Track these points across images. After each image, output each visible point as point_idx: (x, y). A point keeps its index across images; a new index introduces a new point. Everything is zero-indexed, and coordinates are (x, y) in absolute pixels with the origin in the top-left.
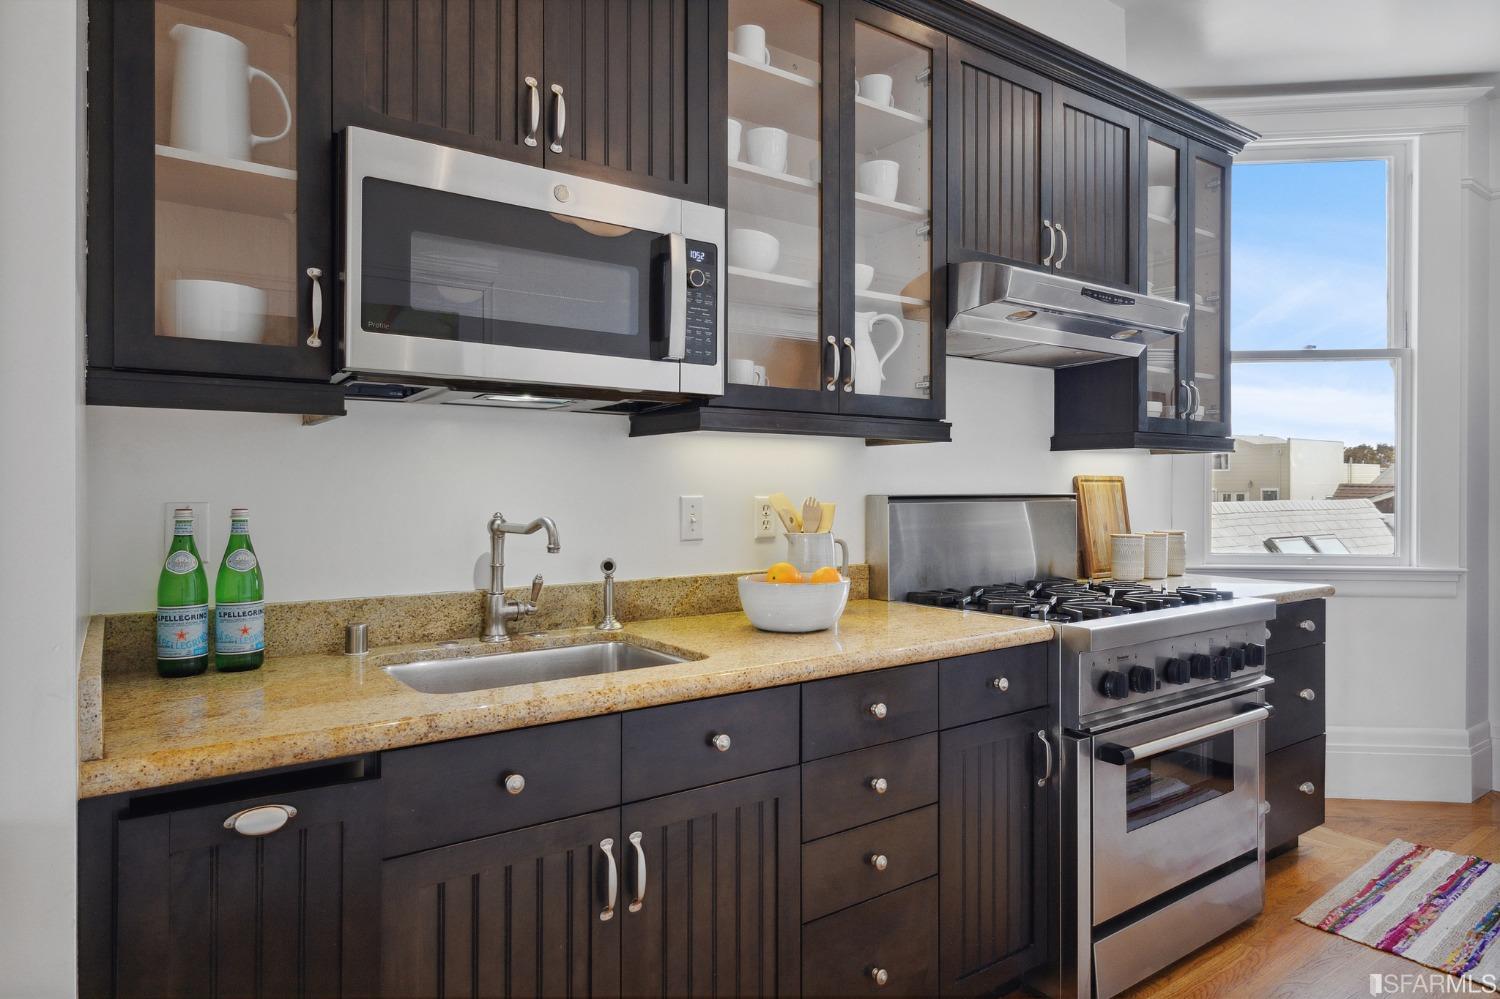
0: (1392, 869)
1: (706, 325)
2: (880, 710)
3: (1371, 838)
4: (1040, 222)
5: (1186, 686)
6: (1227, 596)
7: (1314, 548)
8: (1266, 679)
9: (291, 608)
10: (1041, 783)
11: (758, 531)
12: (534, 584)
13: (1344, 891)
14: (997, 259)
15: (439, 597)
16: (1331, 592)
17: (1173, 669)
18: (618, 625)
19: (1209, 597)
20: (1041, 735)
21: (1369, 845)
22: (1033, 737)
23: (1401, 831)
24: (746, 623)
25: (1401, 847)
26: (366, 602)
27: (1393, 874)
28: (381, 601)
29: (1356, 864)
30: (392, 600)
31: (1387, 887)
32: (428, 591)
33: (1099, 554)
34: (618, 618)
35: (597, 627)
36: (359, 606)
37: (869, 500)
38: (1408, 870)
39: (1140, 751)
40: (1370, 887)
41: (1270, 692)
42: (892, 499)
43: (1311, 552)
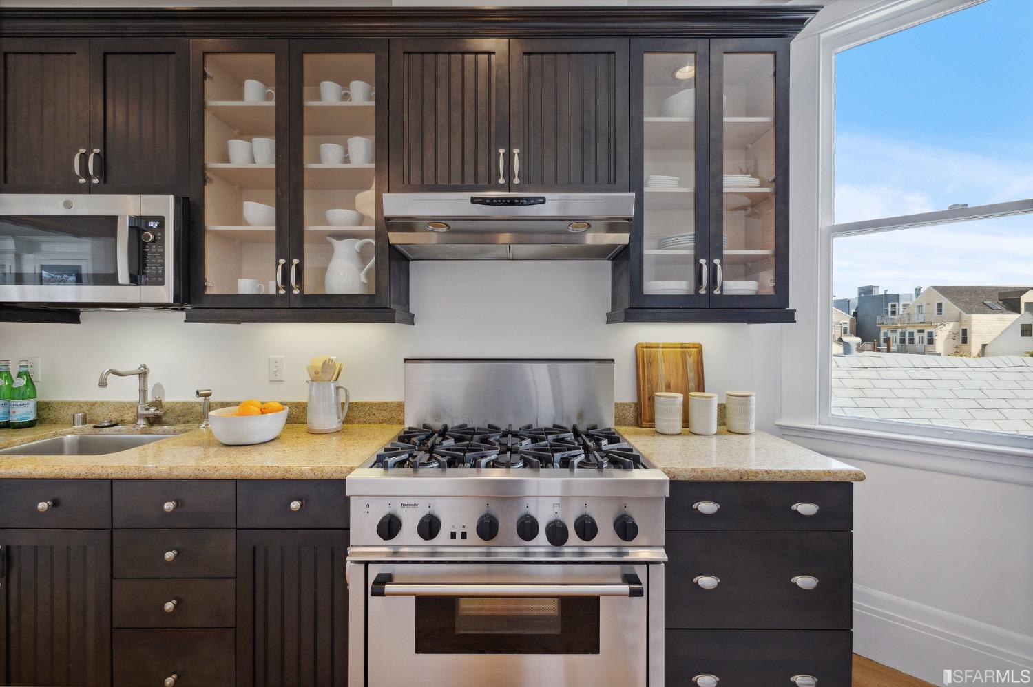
1: (158, 263)
9: (66, 403)
15: (128, 403)
26: (96, 403)
28: (103, 403)
30: (108, 403)
32: (125, 400)
36: (93, 404)
42: (408, 360)
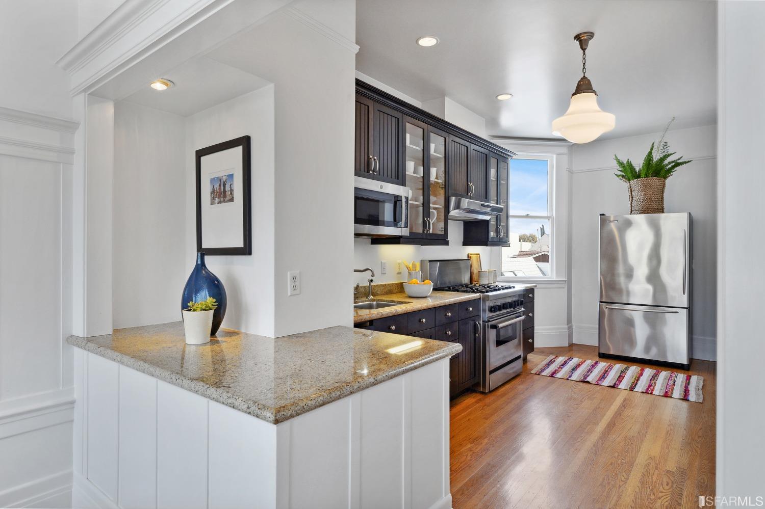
0: (551, 361)
1: (406, 218)
2: (450, 314)
3: (545, 356)
4: (468, 183)
5: (501, 312)
6: (514, 287)
7: (516, 275)
8: (523, 309)
10: (477, 335)
11: (397, 271)
12: (357, 286)
13: (540, 367)
14: (459, 196)
16: (536, 286)
17: (505, 306)
18: (373, 297)
19: (510, 288)
20: (477, 323)
21: (545, 357)
22: (475, 323)
23: (551, 353)
24: (406, 296)
25: (552, 357)
27: (551, 363)
29: (542, 361)
31: (550, 365)
33: (475, 277)
34: (373, 296)
35: (367, 298)
37: (422, 262)
38: (554, 361)
39: (500, 325)
40: (546, 365)
41: (524, 313)
42: (430, 261)
43: (514, 276)
